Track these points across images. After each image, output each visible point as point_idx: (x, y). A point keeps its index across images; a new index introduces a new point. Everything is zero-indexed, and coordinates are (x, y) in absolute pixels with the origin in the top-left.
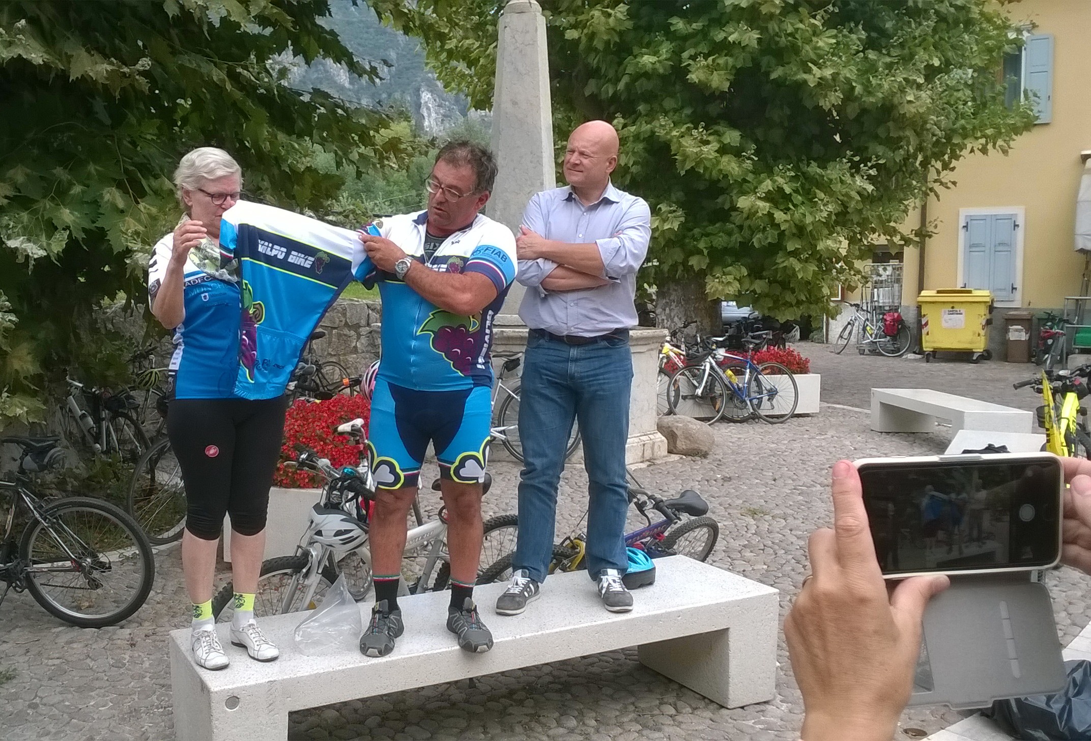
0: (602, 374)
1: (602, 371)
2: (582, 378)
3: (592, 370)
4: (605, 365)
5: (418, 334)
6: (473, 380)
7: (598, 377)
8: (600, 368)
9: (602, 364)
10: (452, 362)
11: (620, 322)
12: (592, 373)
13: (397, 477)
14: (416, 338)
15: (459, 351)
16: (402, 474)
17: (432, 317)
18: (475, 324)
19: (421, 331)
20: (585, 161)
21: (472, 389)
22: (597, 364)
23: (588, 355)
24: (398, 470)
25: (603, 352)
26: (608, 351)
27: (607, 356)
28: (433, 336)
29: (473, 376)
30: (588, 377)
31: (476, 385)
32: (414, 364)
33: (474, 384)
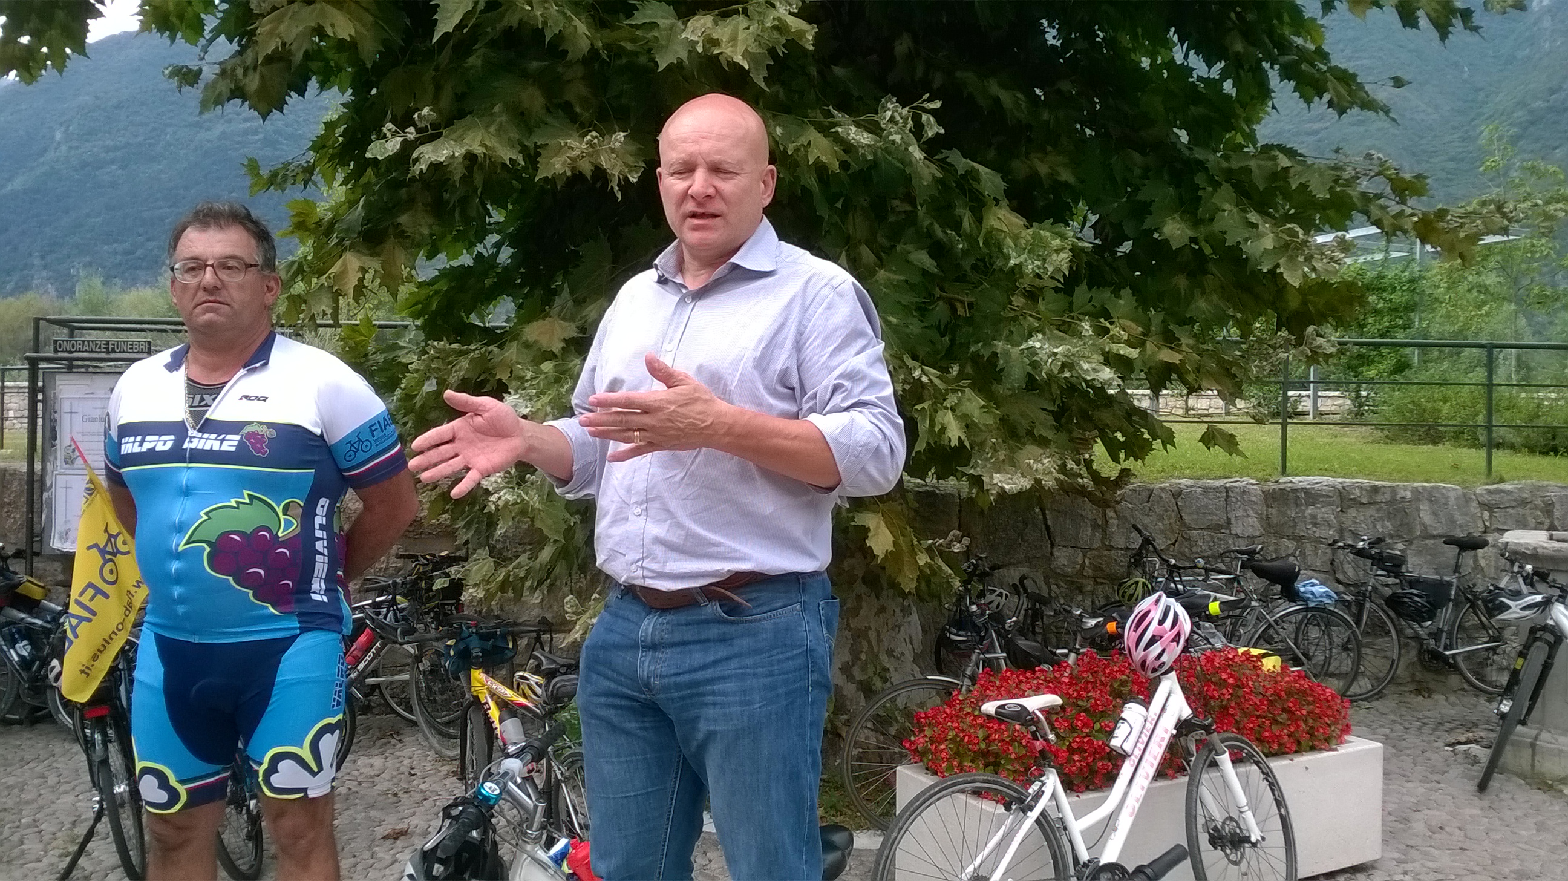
0: (711, 681)
1: (708, 674)
2: (666, 688)
3: (689, 672)
4: (715, 663)
5: (181, 548)
6: (300, 622)
7: (701, 689)
8: (704, 667)
9: (711, 658)
10: (251, 592)
11: (743, 559)
12: (686, 678)
13: (174, 796)
14: (178, 556)
15: (262, 572)
16: (182, 790)
17: (205, 517)
18: (288, 524)
19: (187, 543)
20: (727, 186)
21: (292, 639)
22: (698, 657)
23: (677, 637)
24: (173, 782)
25: (714, 631)
26: (724, 628)
27: (723, 640)
28: (208, 549)
29: (300, 615)
30: (678, 687)
31: (304, 630)
32: (181, 600)
33: (300, 628)
